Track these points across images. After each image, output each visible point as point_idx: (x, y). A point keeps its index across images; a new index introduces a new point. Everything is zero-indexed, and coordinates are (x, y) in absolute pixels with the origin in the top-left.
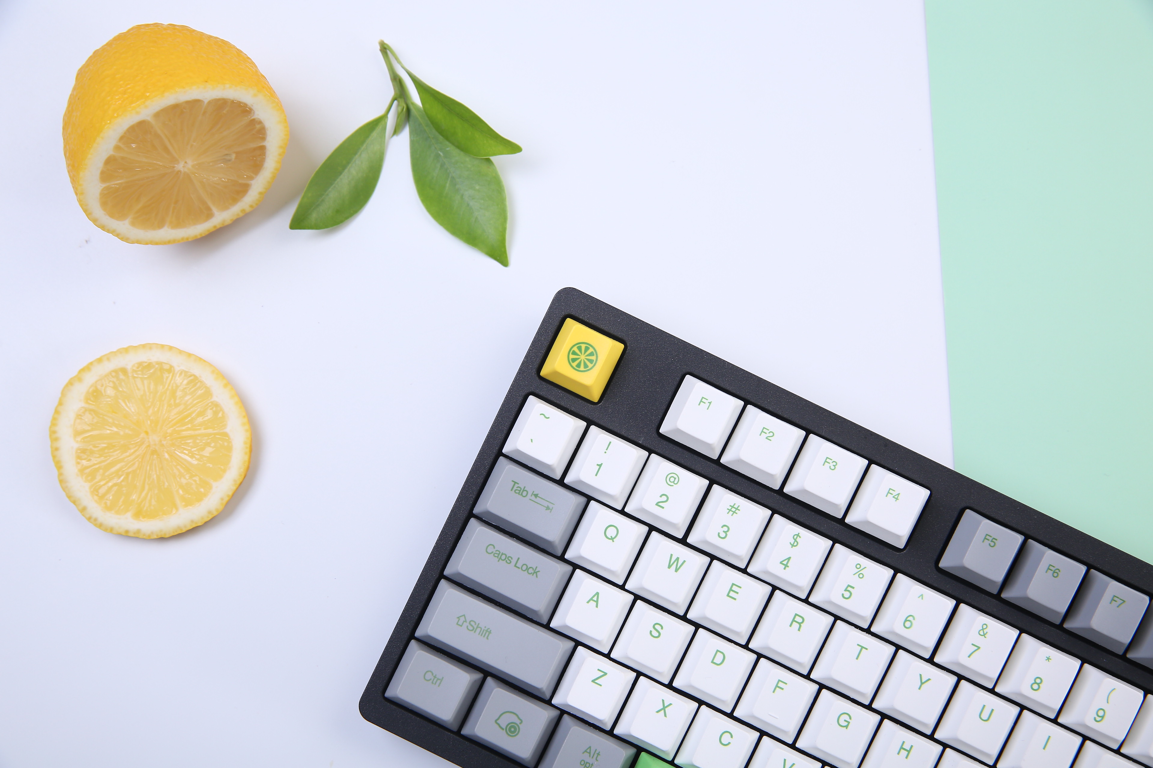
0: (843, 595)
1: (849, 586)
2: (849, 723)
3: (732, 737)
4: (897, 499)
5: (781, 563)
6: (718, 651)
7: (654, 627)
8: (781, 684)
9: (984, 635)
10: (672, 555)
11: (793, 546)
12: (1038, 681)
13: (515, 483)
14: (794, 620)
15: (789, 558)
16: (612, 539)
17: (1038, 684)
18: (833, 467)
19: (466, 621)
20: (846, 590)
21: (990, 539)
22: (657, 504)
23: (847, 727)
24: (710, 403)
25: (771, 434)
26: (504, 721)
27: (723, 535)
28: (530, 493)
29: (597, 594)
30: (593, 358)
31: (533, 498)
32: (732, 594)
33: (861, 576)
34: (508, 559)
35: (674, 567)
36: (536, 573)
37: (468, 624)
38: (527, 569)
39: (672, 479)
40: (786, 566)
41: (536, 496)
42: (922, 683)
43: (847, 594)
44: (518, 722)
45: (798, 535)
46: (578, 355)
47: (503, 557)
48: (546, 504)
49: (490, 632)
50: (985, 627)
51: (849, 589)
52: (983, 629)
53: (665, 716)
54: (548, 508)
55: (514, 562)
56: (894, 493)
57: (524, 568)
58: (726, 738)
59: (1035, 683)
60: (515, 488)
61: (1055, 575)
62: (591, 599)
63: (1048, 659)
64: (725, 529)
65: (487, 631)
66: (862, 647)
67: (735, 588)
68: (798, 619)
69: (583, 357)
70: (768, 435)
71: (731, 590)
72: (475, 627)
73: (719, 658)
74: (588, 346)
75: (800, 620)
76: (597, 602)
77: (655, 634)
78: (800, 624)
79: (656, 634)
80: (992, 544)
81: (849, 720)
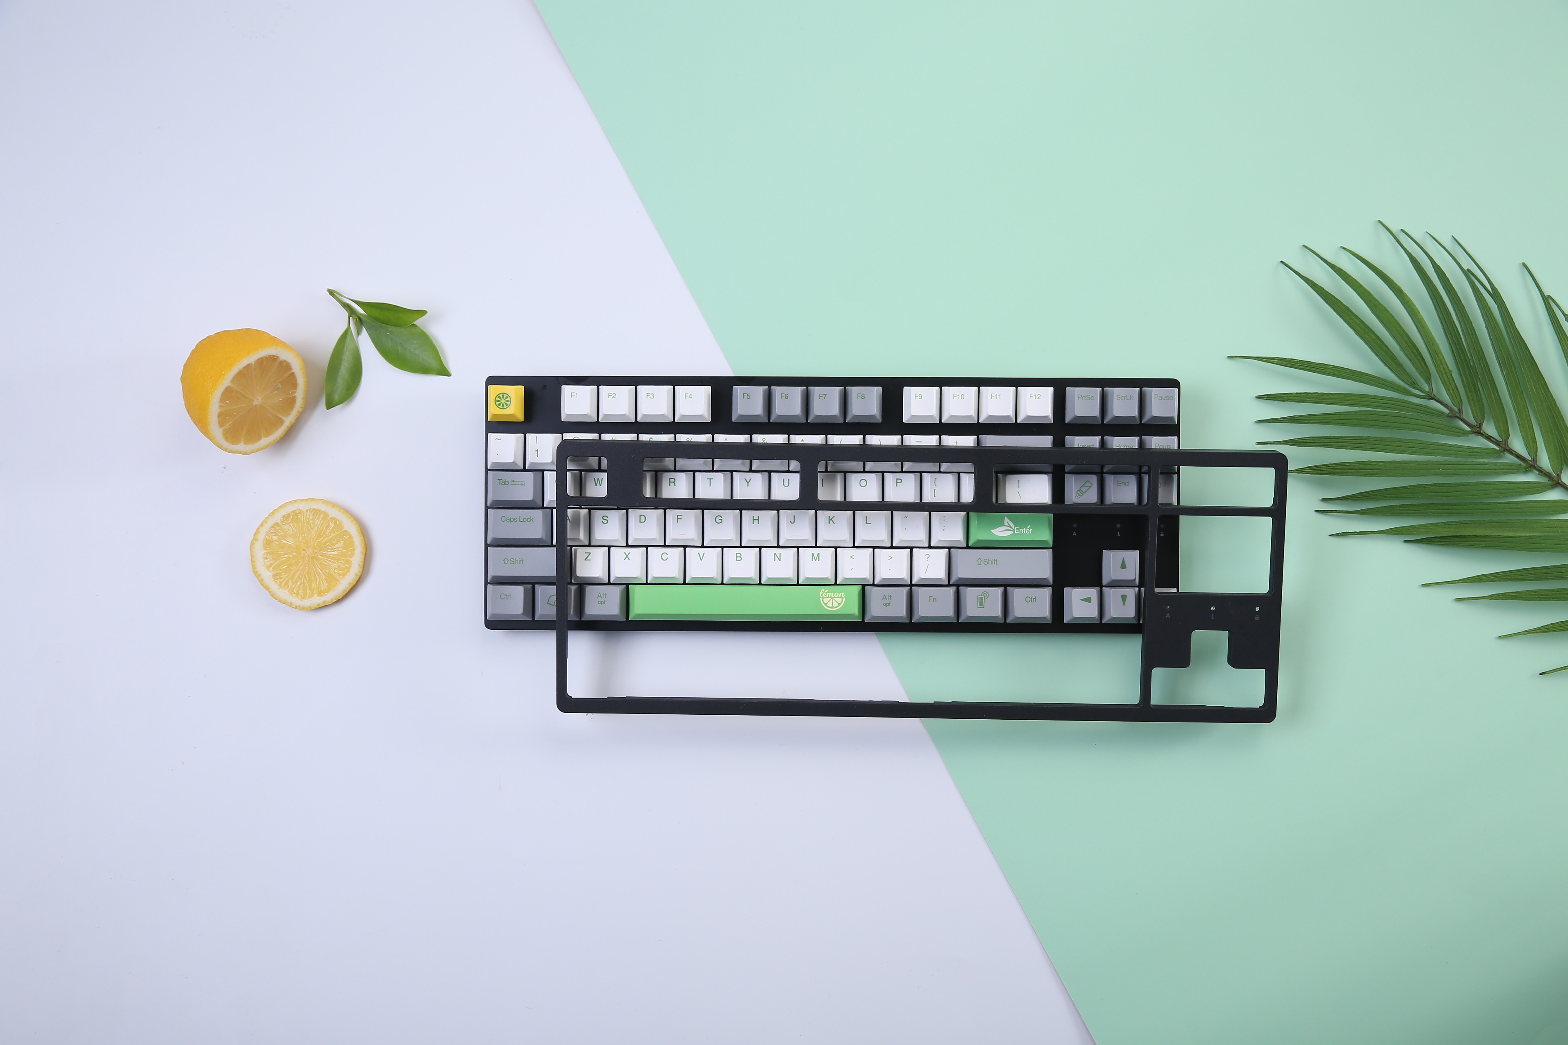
2: (722, 520)
3: (670, 556)
4: (691, 397)
6: (640, 515)
7: (603, 519)
8: (679, 517)
13: (500, 480)
18: (652, 397)
19: (508, 561)
21: (746, 395)
23: (722, 522)
24: (577, 394)
25: (614, 395)
26: (551, 601)
28: (510, 481)
30: (509, 399)
31: (513, 483)
34: (514, 520)
36: (532, 520)
37: (510, 561)
38: (527, 520)
41: (514, 481)
42: (748, 483)
46: (500, 401)
47: (512, 520)
48: (520, 483)
49: (524, 561)
50: (764, 440)
54: (522, 485)
55: (518, 520)
56: (689, 395)
57: (525, 520)
58: (664, 557)
60: (501, 482)
61: (786, 397)
65: (521, 560)
66: (710, 479)
68: (672, 480)
69: (503, 401)
72: (514, 561)
73: (643, 519)
74: (503, 394)
79: (606, 522)
80: (749, 397)
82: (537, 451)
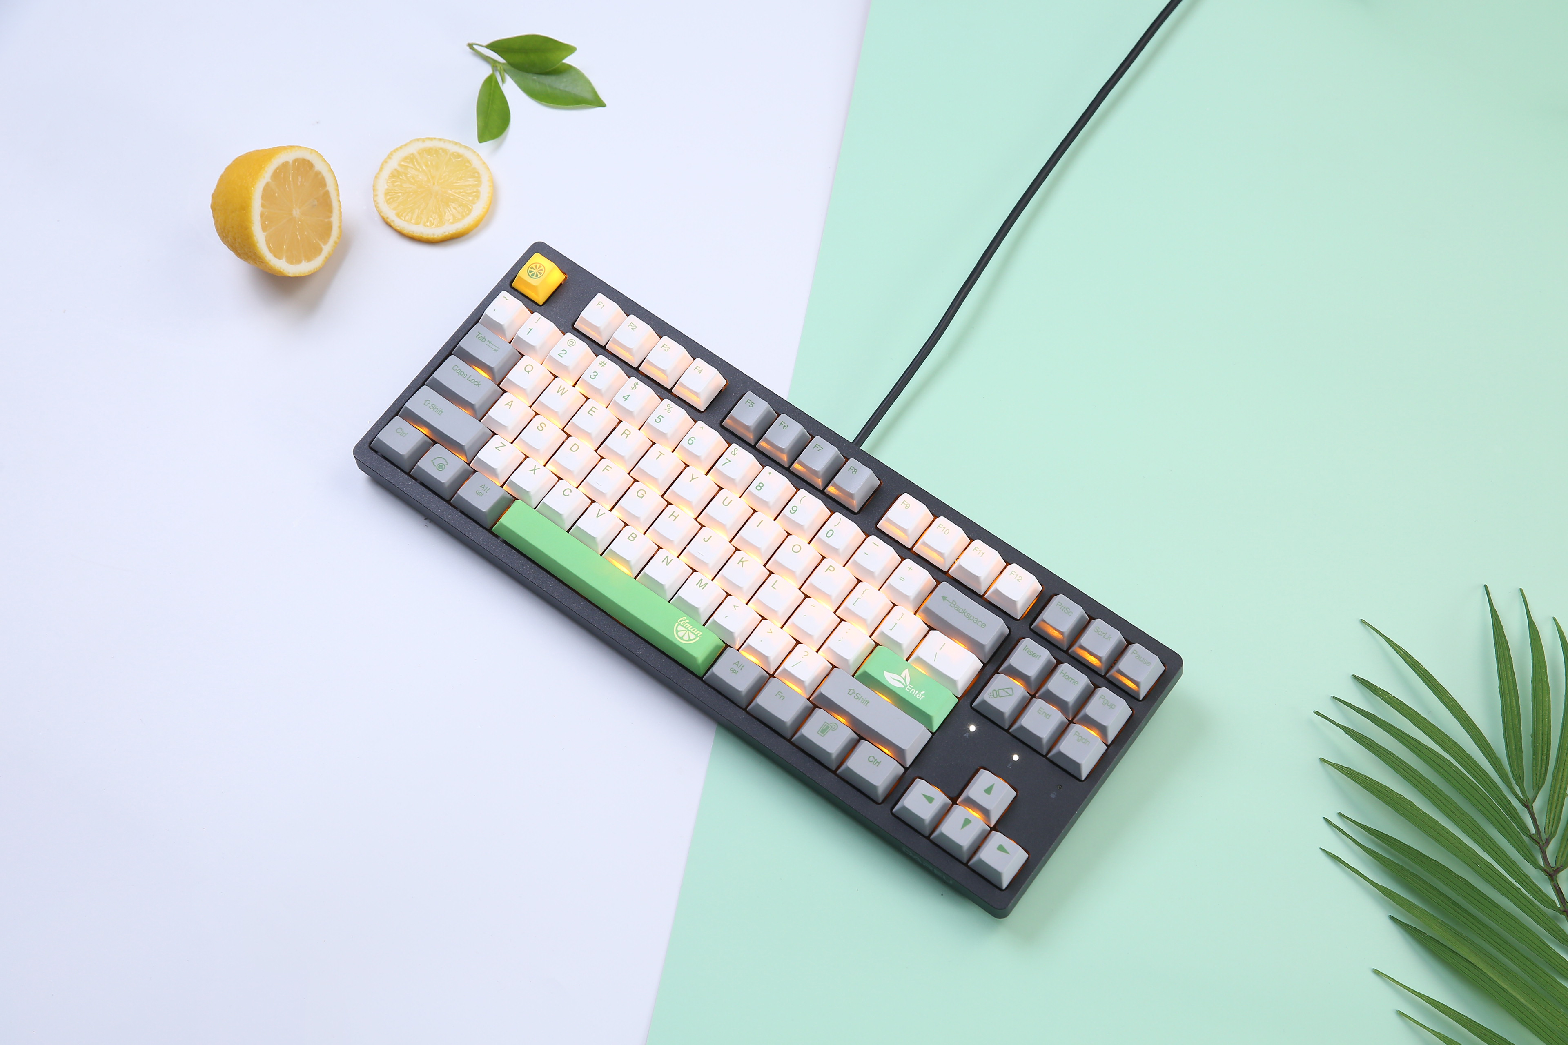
0: (656, 420)
1: (660, 416)
2: (644, 495)
3: (571, 492)
4: (700, 373)
5: (623, 397)
6: (575, 444)
7: (541, 425)
8: (608, 468)
9: (735, 455)
10: (561, 386)
11: (633, 389)
12: (761, 485)
13: (480, 333)
14: (624, 432)
15: (629, 396)
16: (528, 372)
17: (761, 487)
18: (666, 350)
19: (430, 404)
20: (658, 418)
21: (751, 402)
22: (559, 355)
23: (642, 497)
24: (605, 307)
26: (436, 462)
27: (593, 377)
28: (487, 341)
29: (512, 401)
30: (542, 272)
31: (488, 343)
32: (591, 412)
33: (669, 411)
34: (464, 375)
35: (561, 392)
36: (479, 385)
37: (430, 405)
38: (474, 382)
39: (571, 343)
40: (626, 399)
41: (490, 343)
42: (692, 479)
43: (658, 420)
44: (445, 464)
45: (637, 383)
46: (534, 269)
47: (462, 373)
48: (495, 348)
49: (442, 412)
50: (736, 450)
51: (660, 417)
52: (734, 451)
53: (534, 474)
54: (495, 350)
55: (467, 377)
56: (699, 369)
58: (567, 492)
59: (759, 486)
60: (478, 336)
61: (785, 428)
62: (508, 404)
63: (770, 473)
64: (595, 374)
65: (441, 411)
67: (593, 409)
68: (627, 432)
69: (536, 271)
70: (633, 327)
71: (591, 410)
72: (435, 407)
73: (575, 448)
74: (541, 265)
75: (628, 433)
76: (510, 406)
77: (540, 428)
78: (627, 435)
80: (751, 406)
81: (644, 494)
82: (531, 329)
